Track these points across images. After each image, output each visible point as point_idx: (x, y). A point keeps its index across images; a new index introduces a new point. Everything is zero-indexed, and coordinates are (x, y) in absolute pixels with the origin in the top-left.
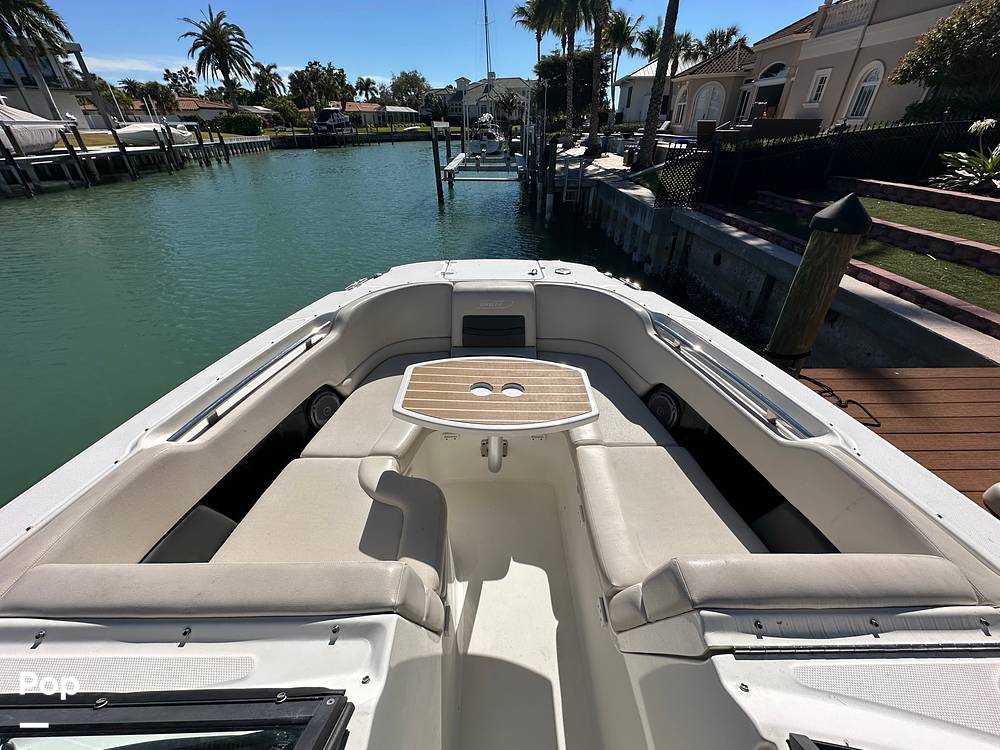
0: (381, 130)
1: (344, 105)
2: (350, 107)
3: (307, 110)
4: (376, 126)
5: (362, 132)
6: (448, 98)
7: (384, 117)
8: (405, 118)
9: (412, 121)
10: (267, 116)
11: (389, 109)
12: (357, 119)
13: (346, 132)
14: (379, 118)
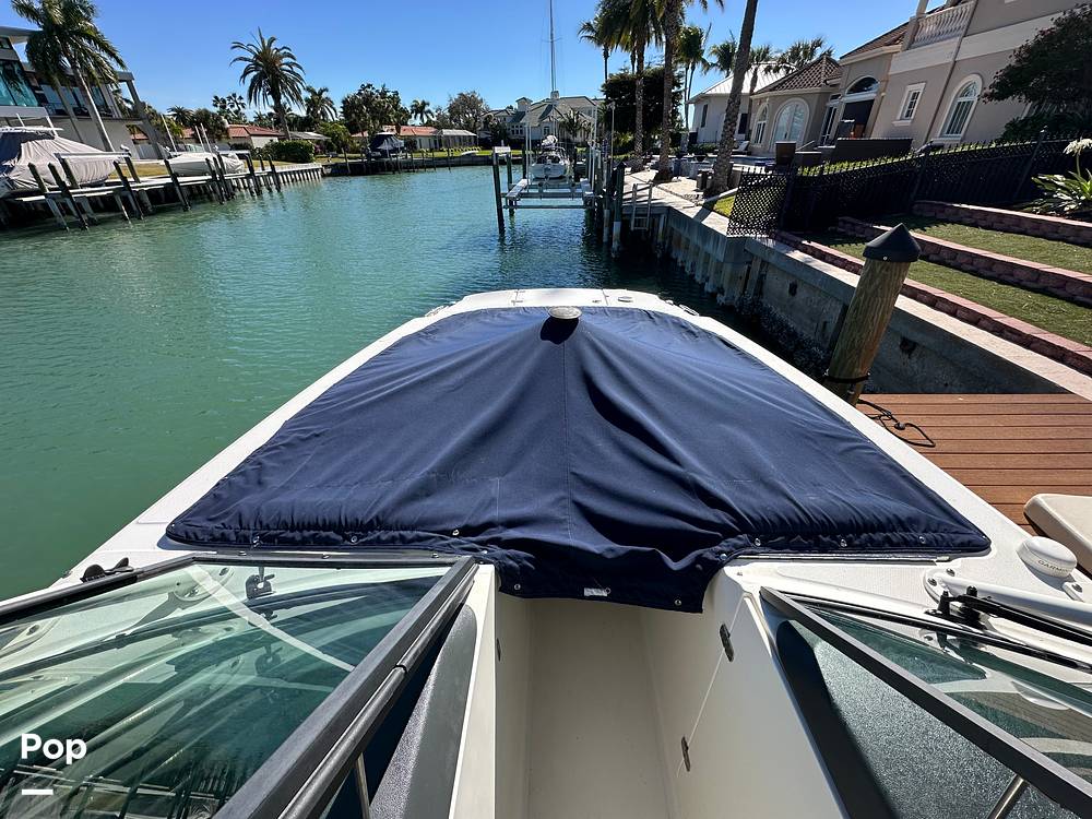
0: (438, 154)
1: (398, 130)
2: (405, 132)
3: (360, 135)
4: (431, 151)
5: (417, 157)
6: (508, 120)
7: (440, 141)
8: (463, 141)
9: (470, 145)
10: (318, 142)
11: (446, 132)
12: (411, 144)
13: (400, 157)
14: (435, 142)
